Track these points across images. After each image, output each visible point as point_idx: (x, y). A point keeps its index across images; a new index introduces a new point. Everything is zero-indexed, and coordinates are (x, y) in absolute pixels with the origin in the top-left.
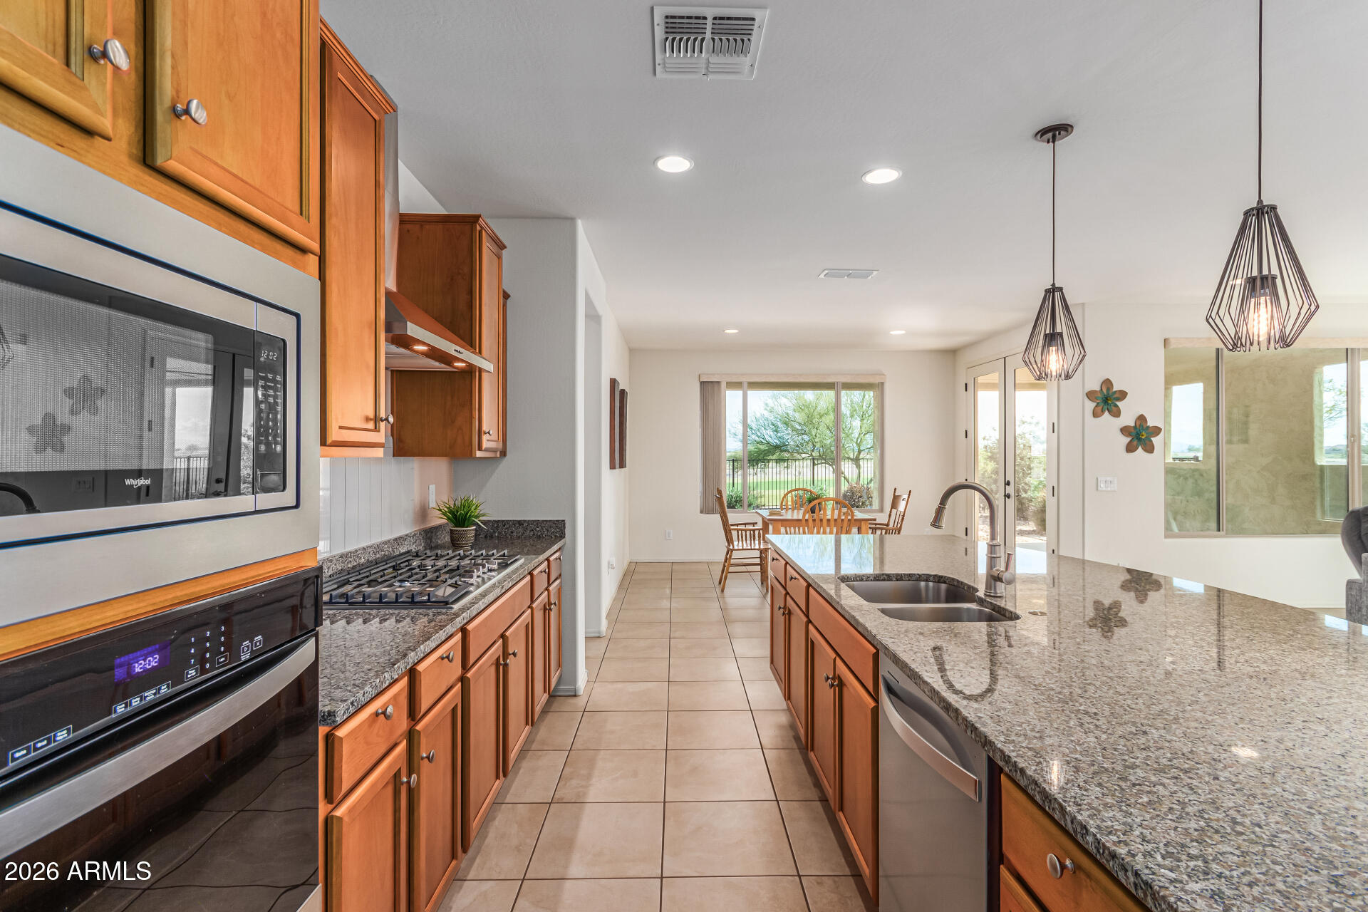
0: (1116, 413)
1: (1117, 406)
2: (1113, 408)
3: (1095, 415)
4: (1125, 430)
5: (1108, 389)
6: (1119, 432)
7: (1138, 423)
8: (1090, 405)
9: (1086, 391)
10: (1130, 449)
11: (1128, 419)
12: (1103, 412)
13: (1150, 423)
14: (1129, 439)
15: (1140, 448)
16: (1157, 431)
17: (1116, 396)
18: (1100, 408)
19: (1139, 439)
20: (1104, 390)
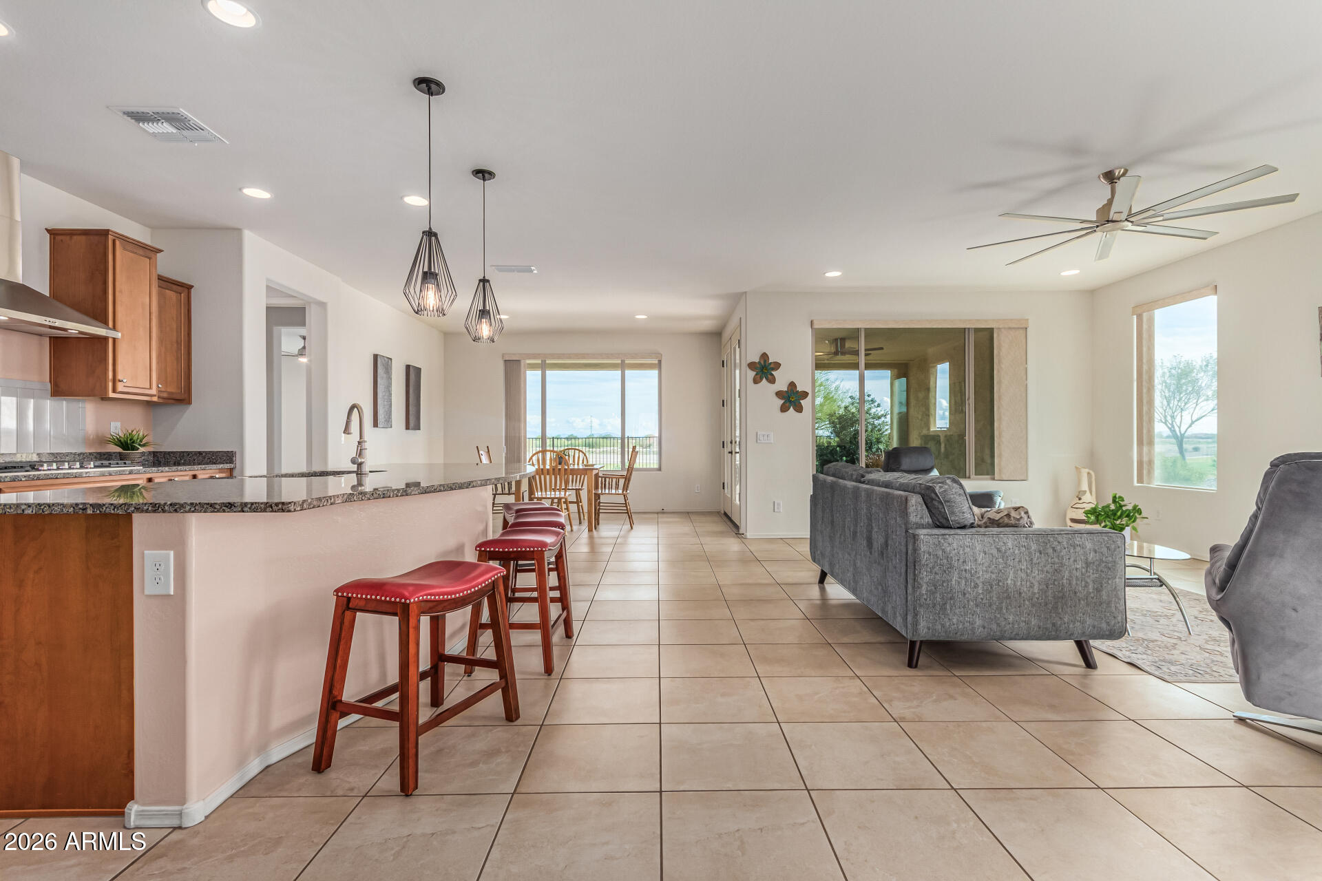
0: (772, 380)
1: (772, 375)
2: (769, 376)
3: (756, 381)
4: (779, 394)
5: (765, 361)
6: (775, 395)
7: (790, 388)
8: (751, 374)
9: (748, 362)
10: (784, 409)
11: (782, 385)
12: (761, 380)
13: (799, 389)
14: (782, 402)
15: (792, 408)
16: (805, 395)
17: (772, 366)
18: (758, 376)
19: (791, 402)
20: (762, 362)
